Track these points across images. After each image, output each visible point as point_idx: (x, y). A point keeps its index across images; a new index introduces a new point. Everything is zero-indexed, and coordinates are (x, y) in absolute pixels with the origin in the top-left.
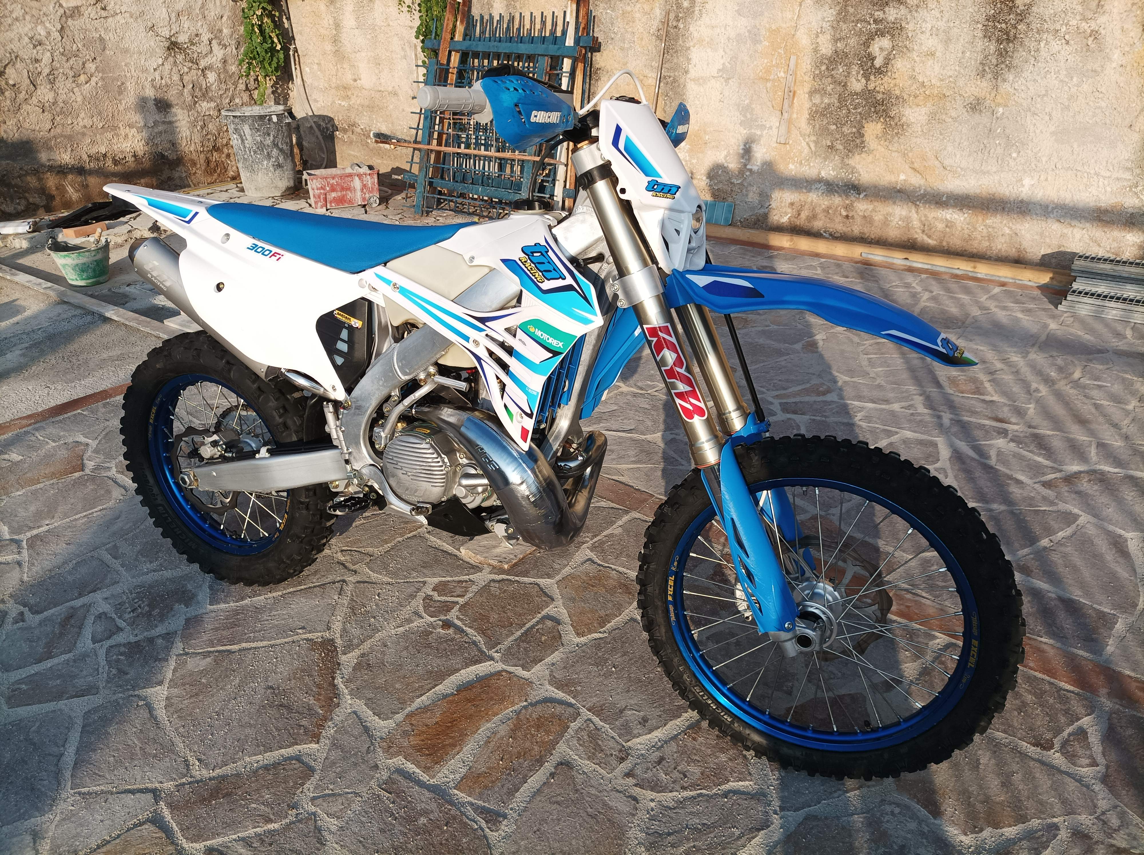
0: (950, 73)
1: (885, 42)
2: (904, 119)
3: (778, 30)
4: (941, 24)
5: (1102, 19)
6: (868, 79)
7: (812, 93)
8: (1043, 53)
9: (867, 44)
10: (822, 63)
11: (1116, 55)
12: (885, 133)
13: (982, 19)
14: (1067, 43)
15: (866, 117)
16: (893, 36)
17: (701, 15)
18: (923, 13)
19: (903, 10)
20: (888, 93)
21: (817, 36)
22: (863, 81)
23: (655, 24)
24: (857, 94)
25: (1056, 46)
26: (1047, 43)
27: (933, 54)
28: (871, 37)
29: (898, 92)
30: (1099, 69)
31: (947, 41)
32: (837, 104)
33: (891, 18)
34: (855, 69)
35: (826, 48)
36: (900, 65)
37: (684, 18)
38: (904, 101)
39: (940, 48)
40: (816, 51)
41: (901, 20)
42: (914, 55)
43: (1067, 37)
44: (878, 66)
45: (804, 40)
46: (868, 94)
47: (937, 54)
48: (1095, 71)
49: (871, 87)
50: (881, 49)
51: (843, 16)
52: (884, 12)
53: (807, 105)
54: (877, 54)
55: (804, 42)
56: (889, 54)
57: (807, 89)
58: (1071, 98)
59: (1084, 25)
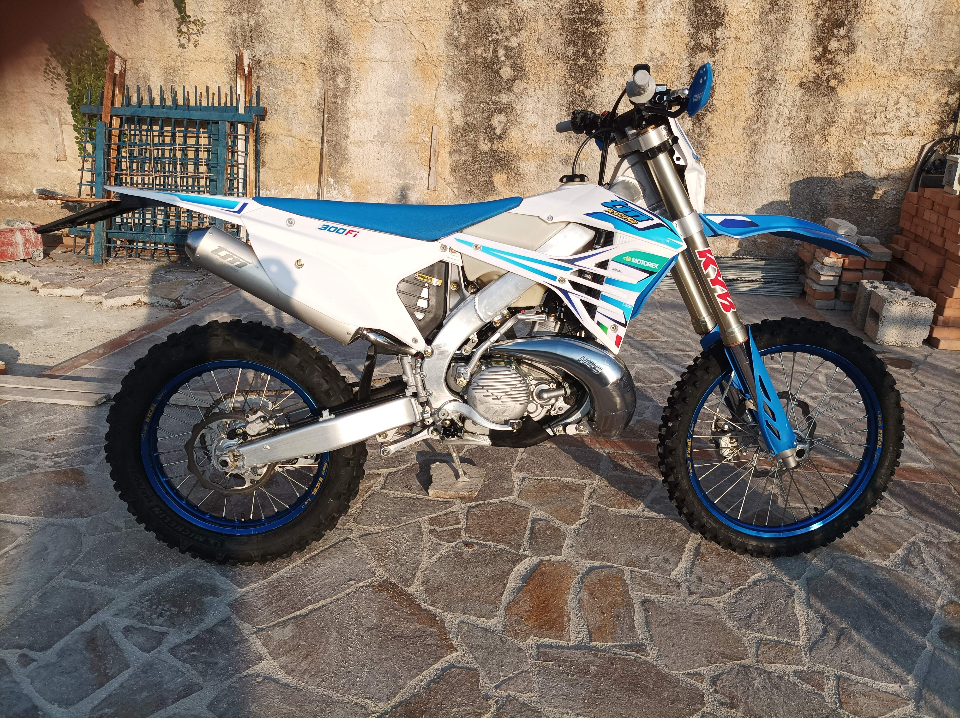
0: (549, 139)
1: (502, 118)
2: (521, 170)
3: (421, 107)
4: (539, 106)
6: (492, 143)
7: (451, 153)
9: (489, 118)
10: (457, 131)
12: (509, 180)
13: (565, 104)
15: (494, 169)
16: (507, 113)
17: (356, 94)
18: (525, 98)
19: (512, 96)
20: (507, 152)
21: (452, 113)
22: (489, 144)
23: (316, 100)
24: (485, 153)
27: (535, 126)
28: (491, 114)
29: (514, 152)
31: (544, 117)
32: (471, 161)
33: (504, 101)
34: (482, 136)
35: (459, 121)
36: (514, 133)
37: (341, 96)
38: (519, 157)
39: (540, 122)
40: (451, 122)
41: (511, 102)
42: (523, 126)
44: (498, 134)
45: (441, 115)
46: (493, 153)
47: (538, 126)
49: (495, 148)
50: (499, 122)
51: (469, 98)
52: (499, 97)
53: (449, 161)
54: (497, 126)
55: (442, 116)
56: (505, 126)
57: (447, 150)
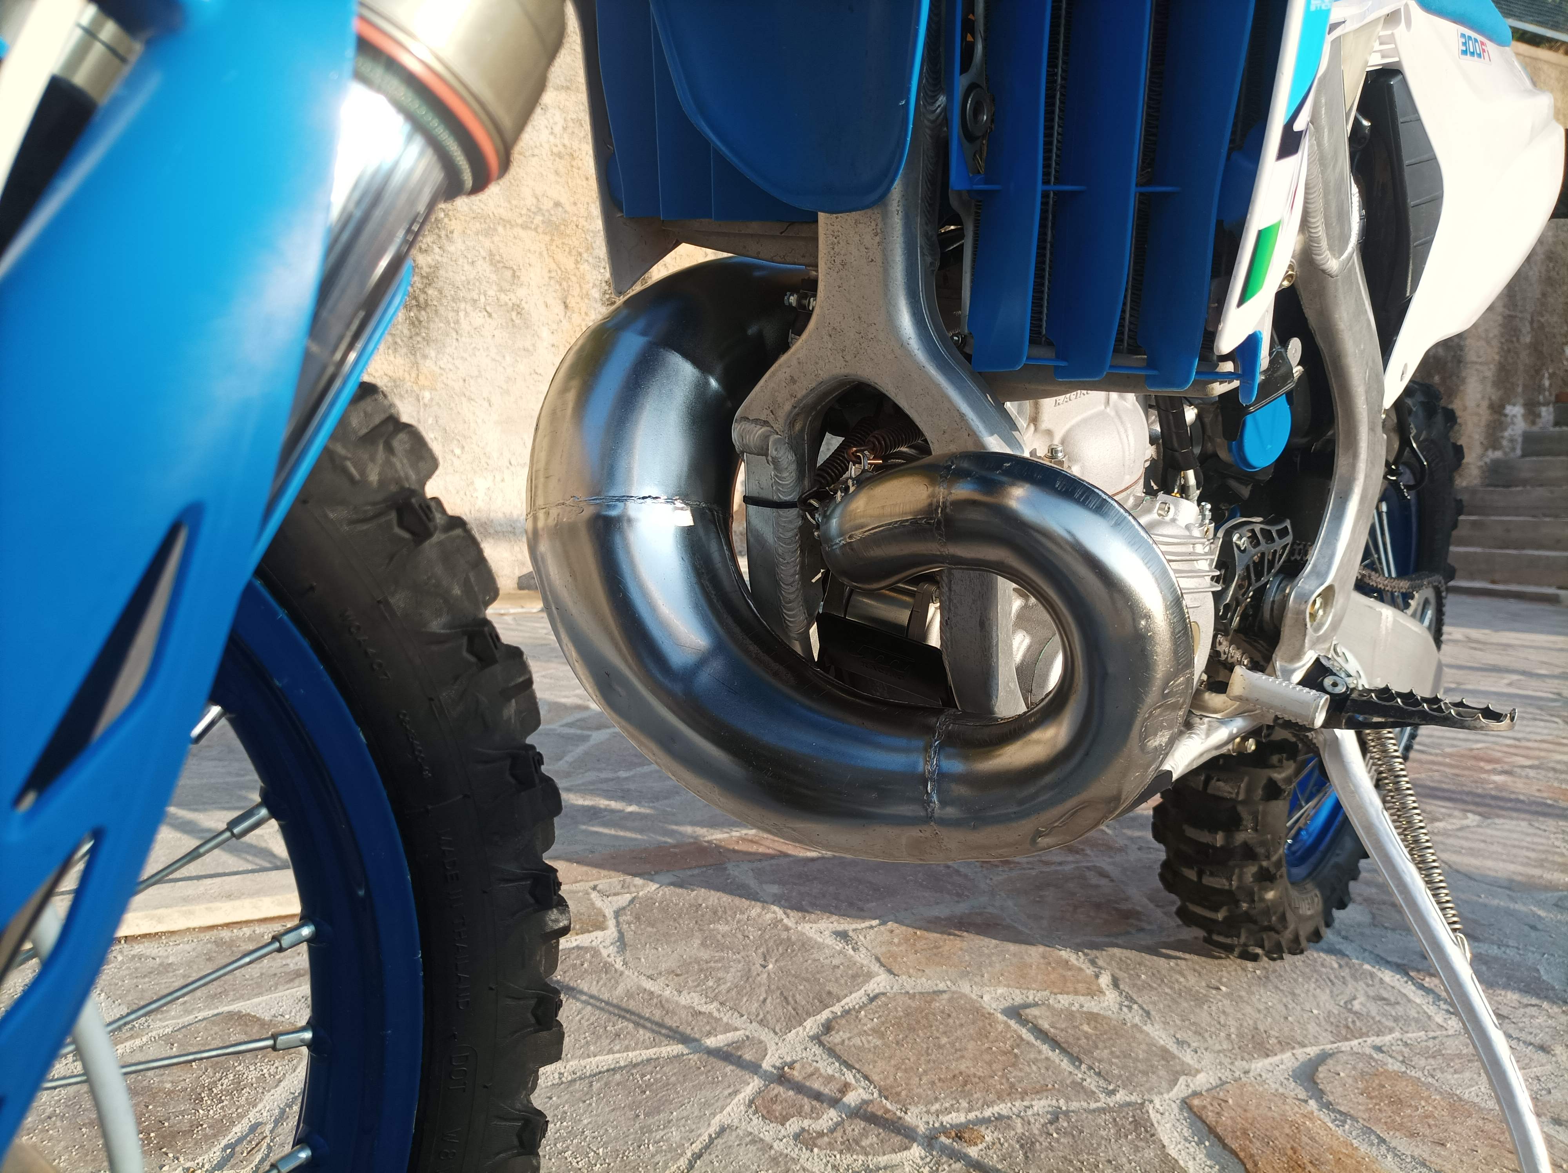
5: (521, 292)
8: (465, 325)
11: (545, 333)
14: (490, 315)
25: (478, 318)
26: (467, 314)
30: (531, 348)
43: (488, 308)
48: (528, 350)
58: (509, 379)
59: (503, 297)
